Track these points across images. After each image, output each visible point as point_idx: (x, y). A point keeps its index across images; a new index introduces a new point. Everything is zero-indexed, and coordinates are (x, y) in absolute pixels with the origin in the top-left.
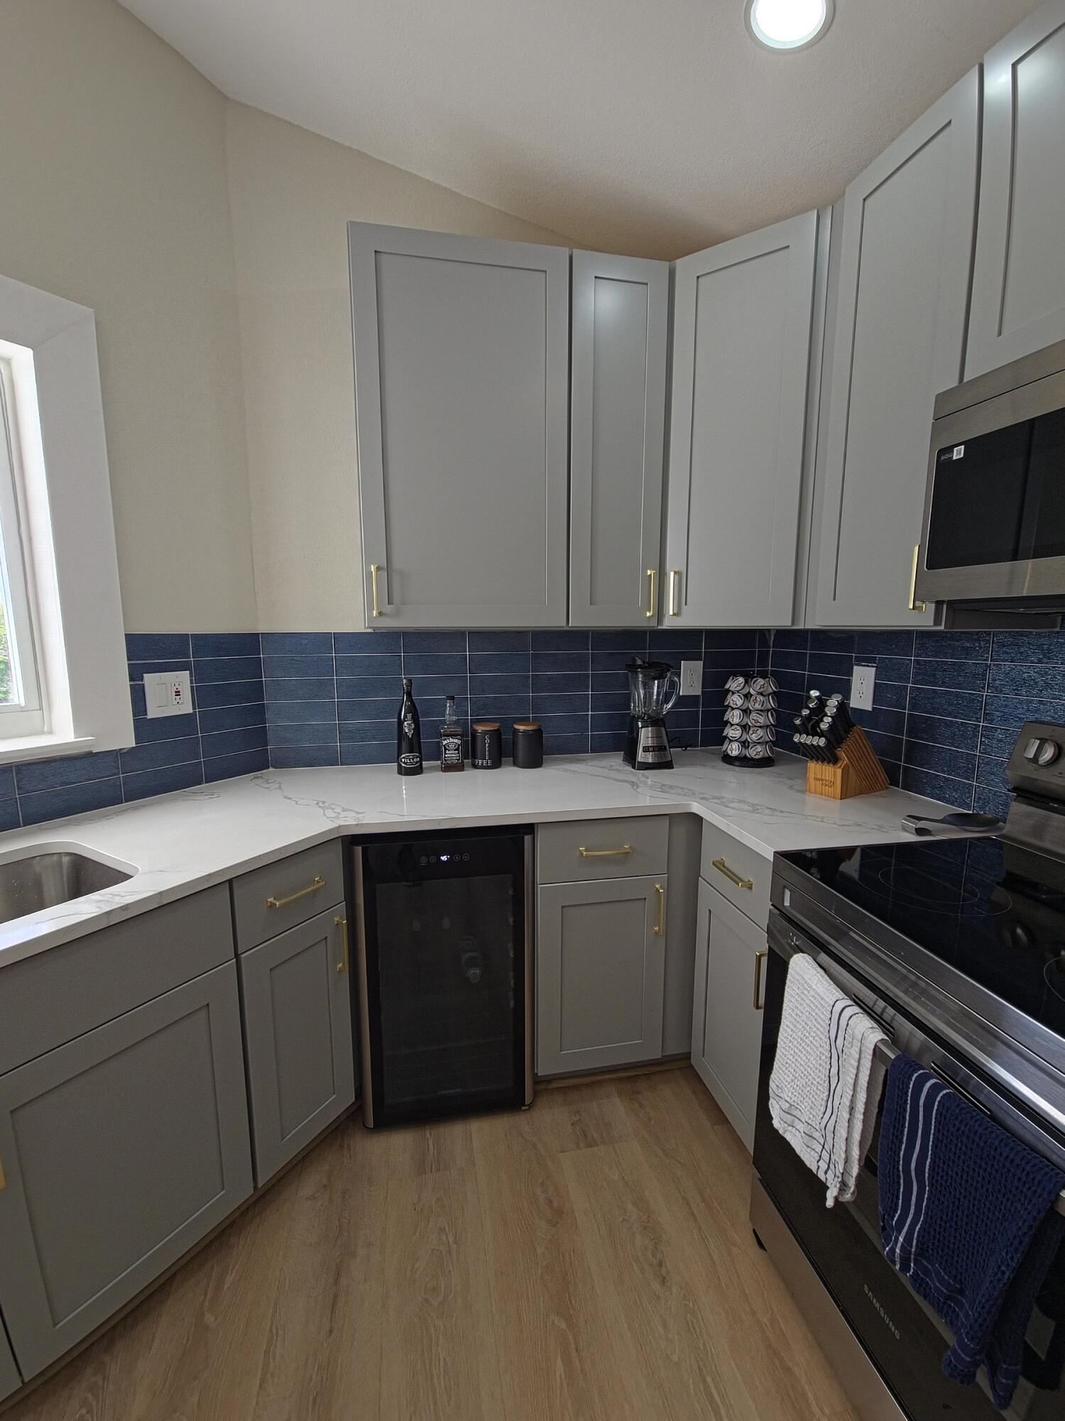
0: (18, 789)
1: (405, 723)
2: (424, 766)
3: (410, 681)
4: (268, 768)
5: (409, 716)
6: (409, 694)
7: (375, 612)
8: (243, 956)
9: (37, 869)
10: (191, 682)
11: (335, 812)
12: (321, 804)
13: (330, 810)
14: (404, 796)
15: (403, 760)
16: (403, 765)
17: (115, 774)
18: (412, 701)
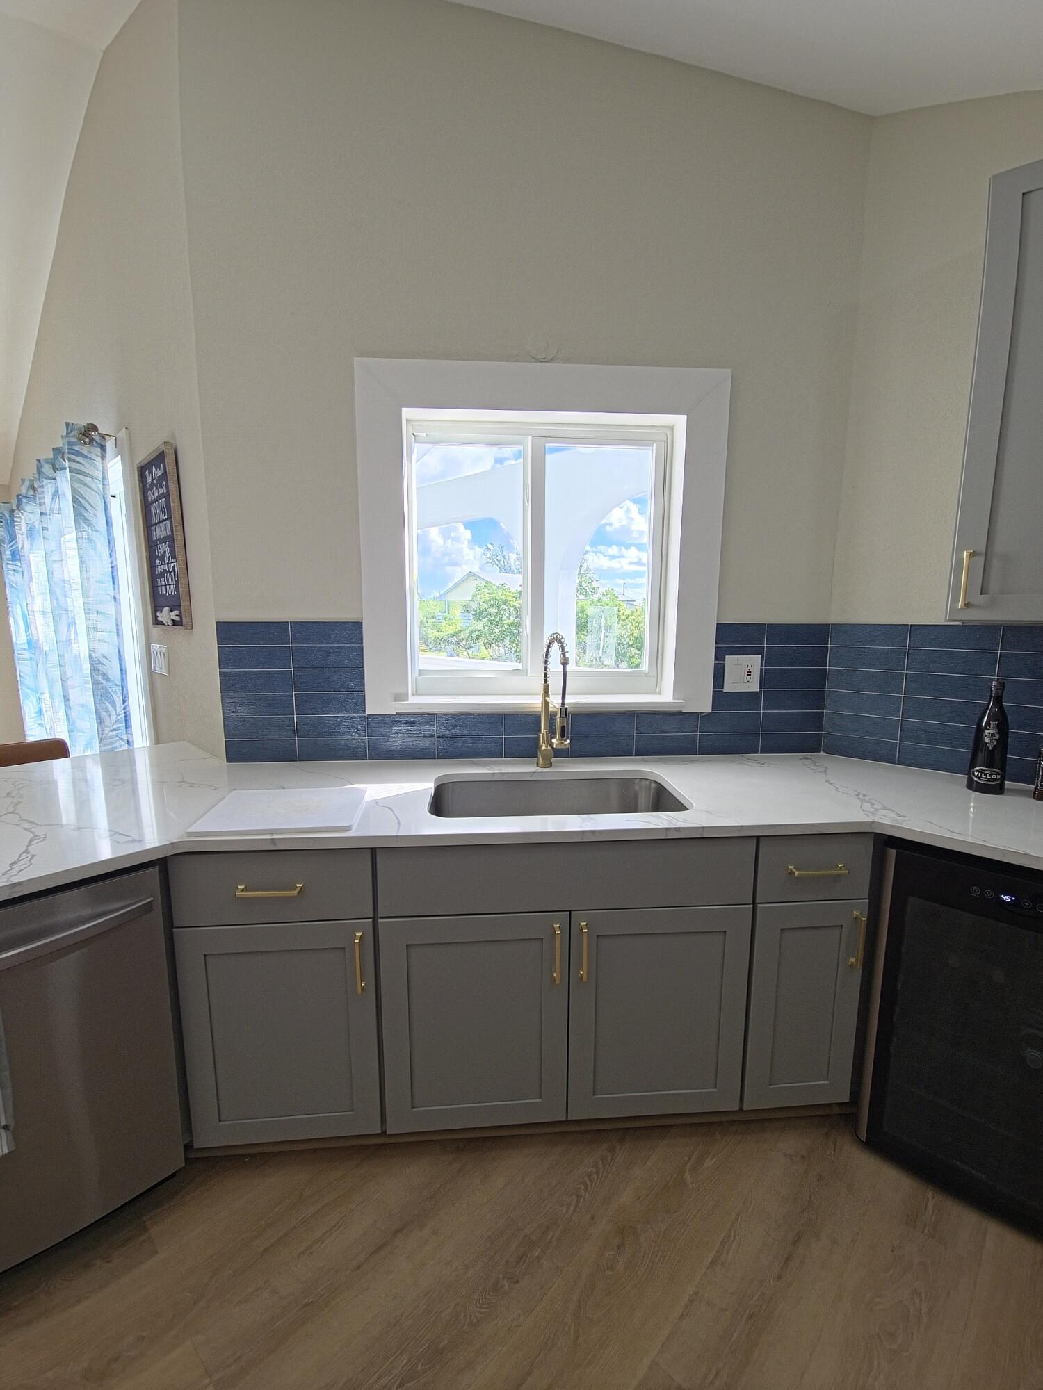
0: (637, 729)
1: (987, 732)
2: (1006, 787)
3: (1002, 685)
4: (820, 751)
5: (994, 724)
6: (998, 700)
7: (960, 603)
8: (759, 905)
9: (637, 788)
10: (762, 666)
11: (873, 808)
12: (861, 796)
13: (870, 805)
14: (971, 815)
15: (976, 774)
16: (976, 779)
17: (695, 732)
18: (1001, 708)
